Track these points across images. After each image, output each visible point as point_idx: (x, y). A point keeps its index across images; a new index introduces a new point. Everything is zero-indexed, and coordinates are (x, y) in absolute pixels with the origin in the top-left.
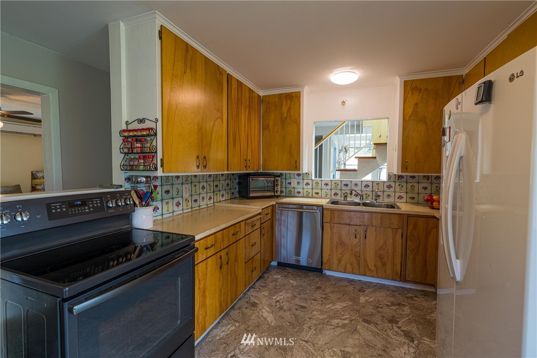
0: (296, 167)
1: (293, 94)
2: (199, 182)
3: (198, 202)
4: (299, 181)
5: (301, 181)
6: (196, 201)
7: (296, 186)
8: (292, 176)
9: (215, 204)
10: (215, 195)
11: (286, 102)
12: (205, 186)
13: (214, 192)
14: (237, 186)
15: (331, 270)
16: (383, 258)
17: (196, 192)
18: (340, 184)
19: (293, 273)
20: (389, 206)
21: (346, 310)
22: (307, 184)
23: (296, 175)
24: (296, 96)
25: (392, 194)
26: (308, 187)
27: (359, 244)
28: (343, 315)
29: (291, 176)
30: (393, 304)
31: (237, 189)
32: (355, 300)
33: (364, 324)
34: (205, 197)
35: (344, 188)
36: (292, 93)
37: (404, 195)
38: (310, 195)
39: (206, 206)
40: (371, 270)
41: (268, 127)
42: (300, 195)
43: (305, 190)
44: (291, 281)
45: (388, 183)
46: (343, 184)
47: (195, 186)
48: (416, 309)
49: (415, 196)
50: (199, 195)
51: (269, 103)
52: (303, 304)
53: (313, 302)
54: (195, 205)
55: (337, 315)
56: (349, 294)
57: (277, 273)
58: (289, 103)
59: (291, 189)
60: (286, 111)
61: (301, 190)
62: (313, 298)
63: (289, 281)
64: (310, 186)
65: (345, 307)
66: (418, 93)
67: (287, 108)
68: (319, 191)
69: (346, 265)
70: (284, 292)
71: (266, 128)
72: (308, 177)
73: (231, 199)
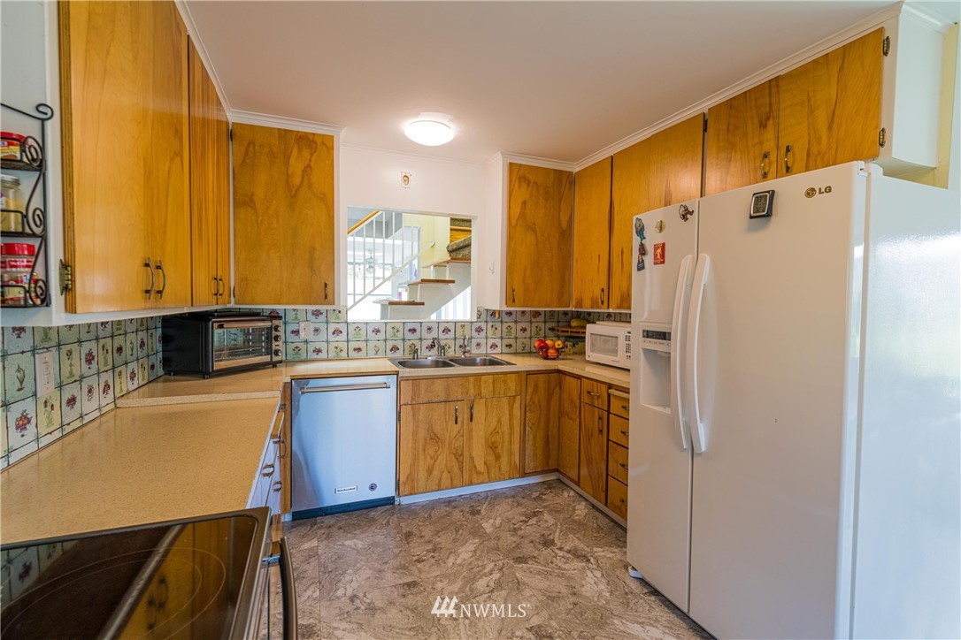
0: (326, 297)
1: (316, 138)
2: (80, 342)
3: (77, 405)
4: (317, 326)
5: (323, 327)
6: (72, 401)
7: (311, 337)
8: (301, 316)
9: (119, 403)
10: (117, 377)
11: (300, 151)
12: (95, 354)
13: (114, 368)
14: (159, 347)
15: (415, 494)
16: (497, 448)
17: (71, 373)
18: (401, 330)
19: (339, 524)
20: (488, 362)
21: (481, 556)
22: (337, 332)
23: (309, 314)
24: (323, 143)
25: (483, 342)
26: (338, 338)
27: (461, 434)
28: (484, 567)
29: (299, 316)
30: (529, 517)
31: (160, 355)
32: (477, 532)
33: (520, 566)
34: (95, 386)
35: (409, 335)
36: (314, 134)
37: (498, 342)
38: (344, 355)
39: (97, 414)
40: (480, 473)
41: (252, 201)
42: (321, 356)
43: (332, 346)
44: (346, 543)
45: (476, 325)
46: (406, 330)
47: (69, 353)
48: (557, 512)
49: (512, 341)
50: (81, 381)
51: (251, 143)
52: (408, 579)
53: (419, 566)
54: (71, 414)
55: (475, 570)
56: (462, 525)
57: (303, 537)
58: (306, 154)
59: (299, 345)
60: (299, 173)
61: (323, 346)
62: (415, 558)
63: (343, 545)
64: (343, 337)
65: (475, 551)
66: (526, 186)
67: (301, 166)
68: (361, 345)
69: (442, 475)
70: (350, 571)
71: (244, 201)
72: (338, 318)
73: (150, 382)
